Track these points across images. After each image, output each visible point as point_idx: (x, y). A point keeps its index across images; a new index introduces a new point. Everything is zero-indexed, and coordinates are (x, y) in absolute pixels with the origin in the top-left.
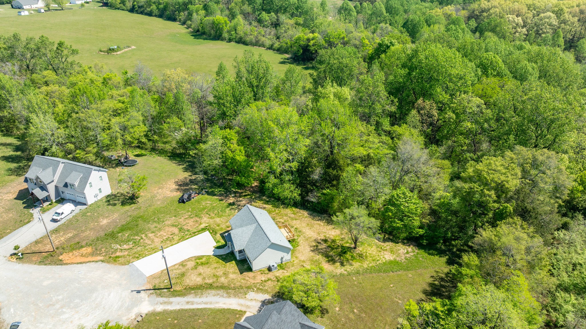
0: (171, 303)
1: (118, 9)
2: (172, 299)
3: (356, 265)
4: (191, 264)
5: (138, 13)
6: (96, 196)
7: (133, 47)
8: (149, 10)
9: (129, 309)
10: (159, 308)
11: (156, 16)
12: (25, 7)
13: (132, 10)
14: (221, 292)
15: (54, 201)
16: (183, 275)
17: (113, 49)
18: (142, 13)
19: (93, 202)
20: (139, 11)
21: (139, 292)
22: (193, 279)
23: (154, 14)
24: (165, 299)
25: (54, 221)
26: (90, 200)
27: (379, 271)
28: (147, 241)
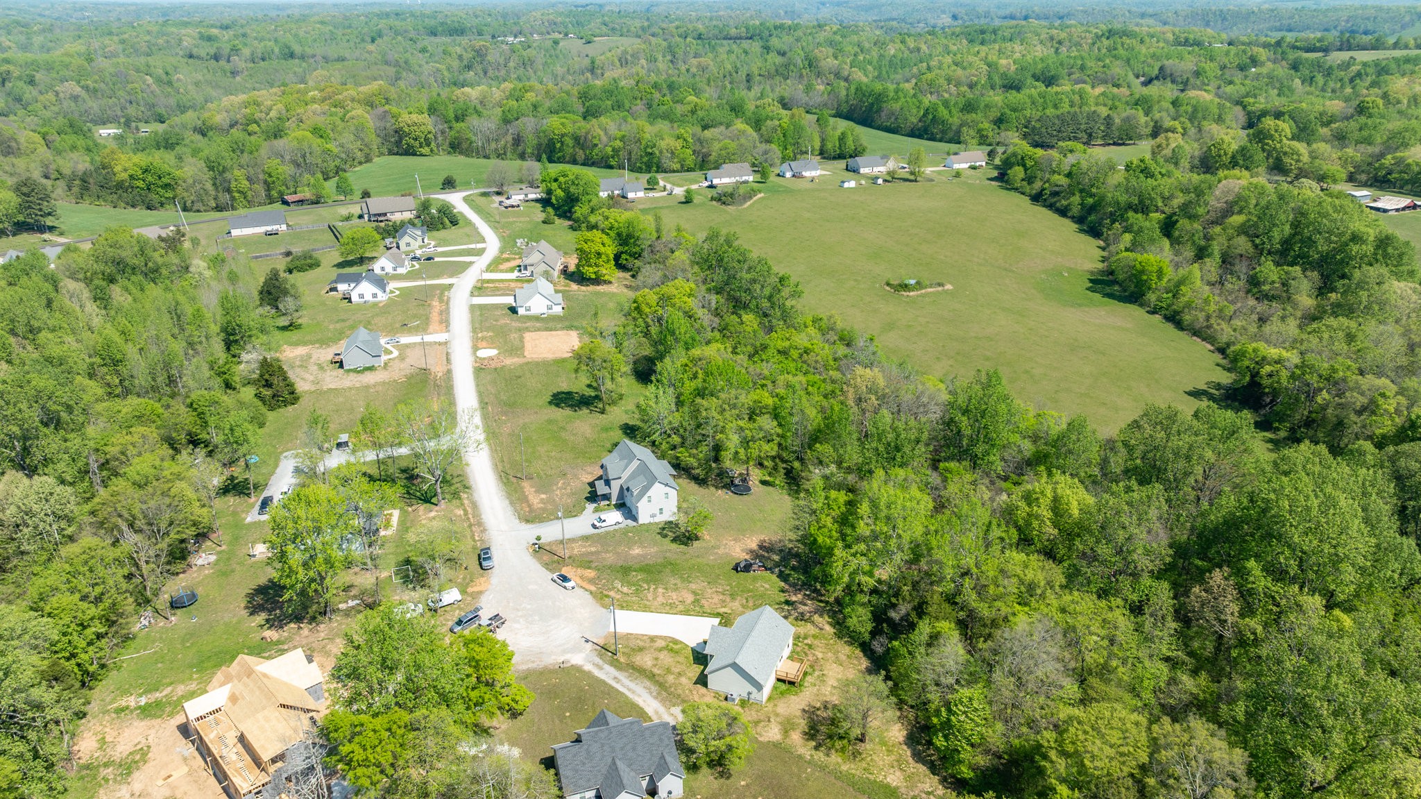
0: (601, 668)
1: (1016, 189)
2: (607, 667)
3: (835, 758)
4: (661, 643)
5: (1044, 206)
6: (653, 516)
7: (949, 287)
8: (1064, 203)
9: (564, 652)
10: (588, 667)
11: (1072, 218)
12: (862, 171)
13: (1036, 198)
14: (654, 689)
15: (614, 502)
16: (641, 649)
17: (906, 286)
18: (1051, 207)
19: (646, 522)
20: (1048, 203)
21: (587, 641)
22: (646, 660)
23: (1070, 214)
24: (601, 662)
25: (594, 526)
26: (644, 518)
27: (853, 785)
28: (650, 596)
